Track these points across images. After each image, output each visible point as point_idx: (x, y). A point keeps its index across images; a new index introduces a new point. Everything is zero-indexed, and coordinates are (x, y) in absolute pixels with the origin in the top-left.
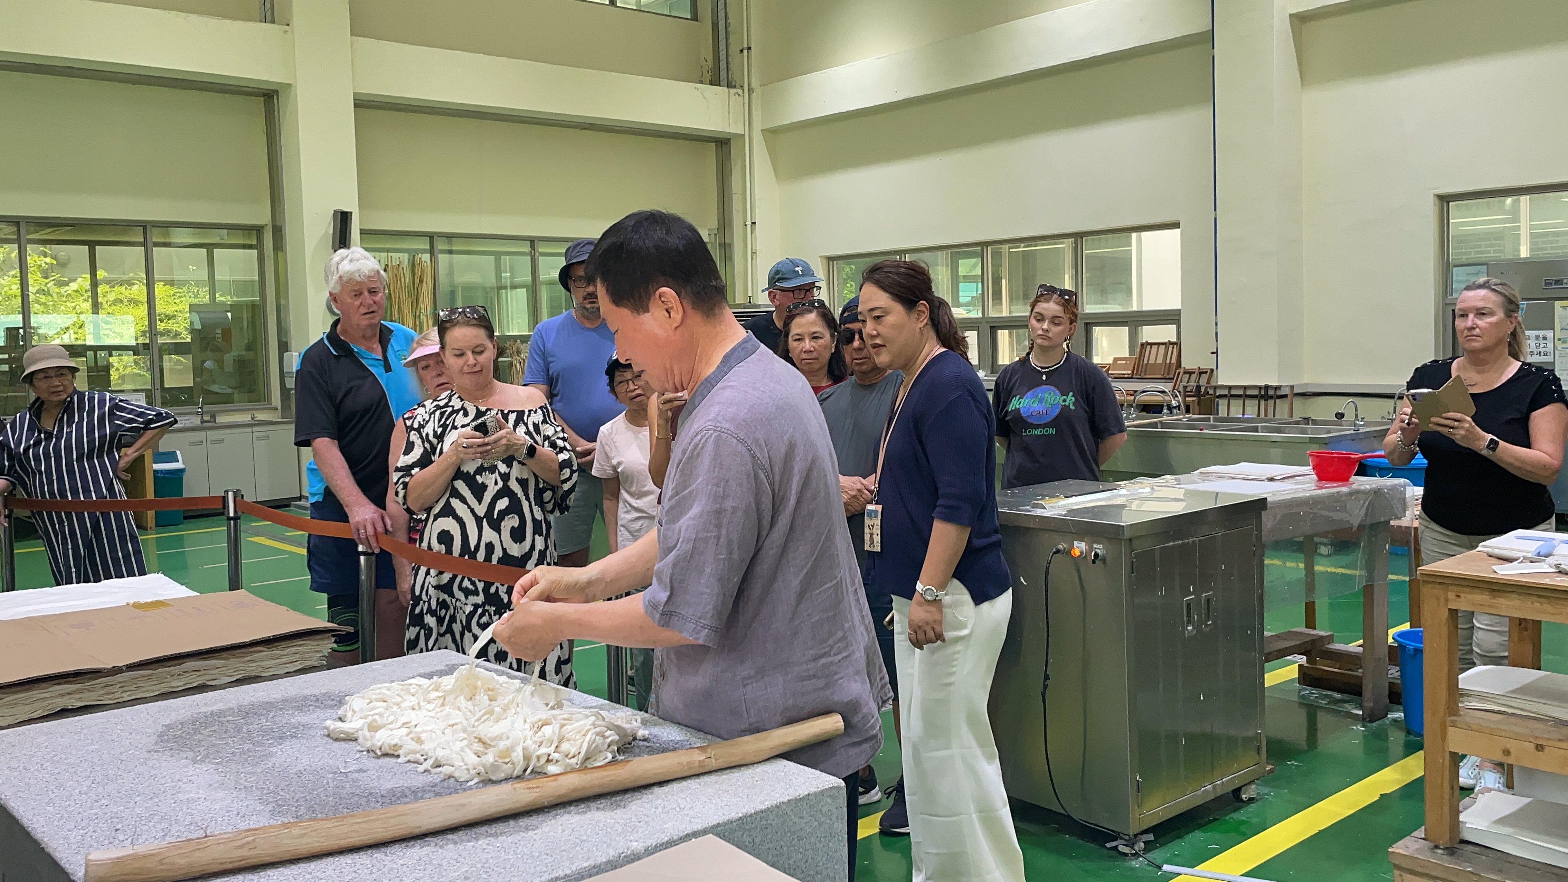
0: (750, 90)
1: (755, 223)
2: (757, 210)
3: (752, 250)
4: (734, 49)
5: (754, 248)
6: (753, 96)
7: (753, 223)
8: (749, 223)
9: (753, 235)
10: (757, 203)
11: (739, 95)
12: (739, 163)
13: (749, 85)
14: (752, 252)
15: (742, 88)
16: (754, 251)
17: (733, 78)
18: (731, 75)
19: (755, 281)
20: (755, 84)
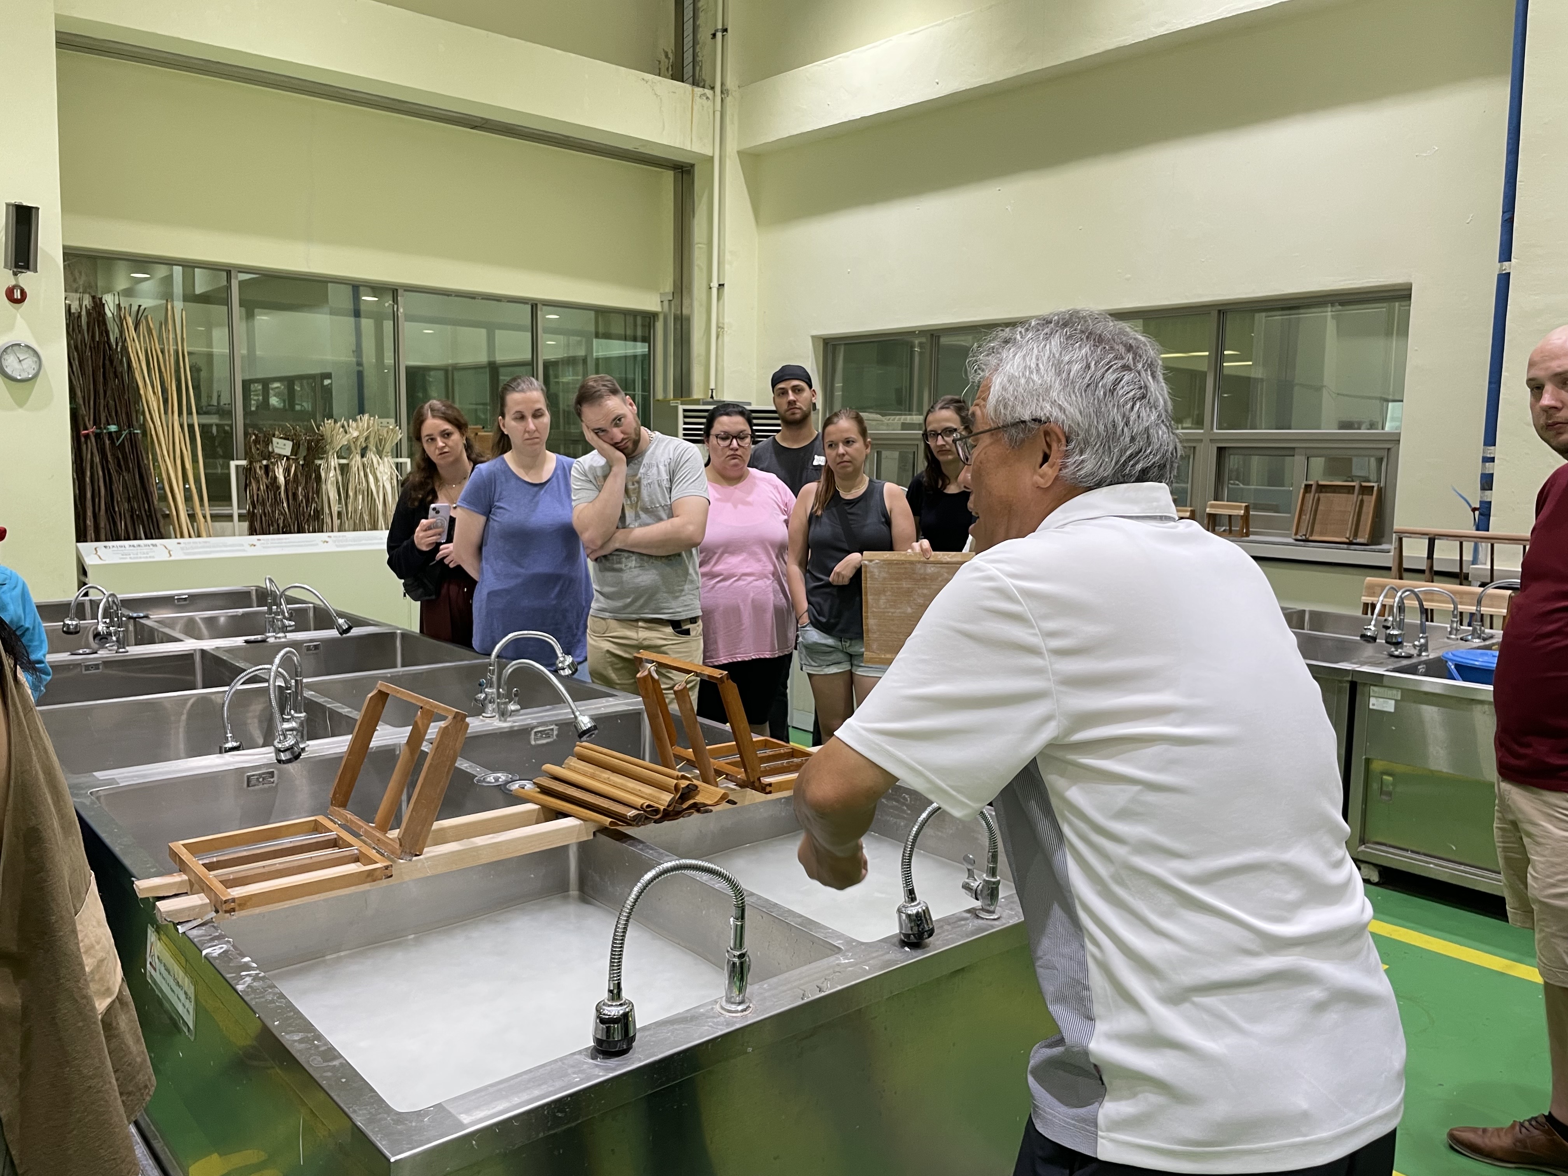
0: (724, 91)
1: (723, 285)
2: (728, 268)
3: (718, 322)
4: (704, 35)
5: (721, 320)
6: (729, 100)
7: (721, 286)
8: (715, 284)
9: (721, 302)
10: (728, 257)
11: (707, 98)
12: (705, 199)
13: (722, 84)
14: (718, 327)
15: (713, 88)
16: (721, 325)
17: (701, 70)
18: (698, 68)
19: (720, 368)
20: (731, 84)
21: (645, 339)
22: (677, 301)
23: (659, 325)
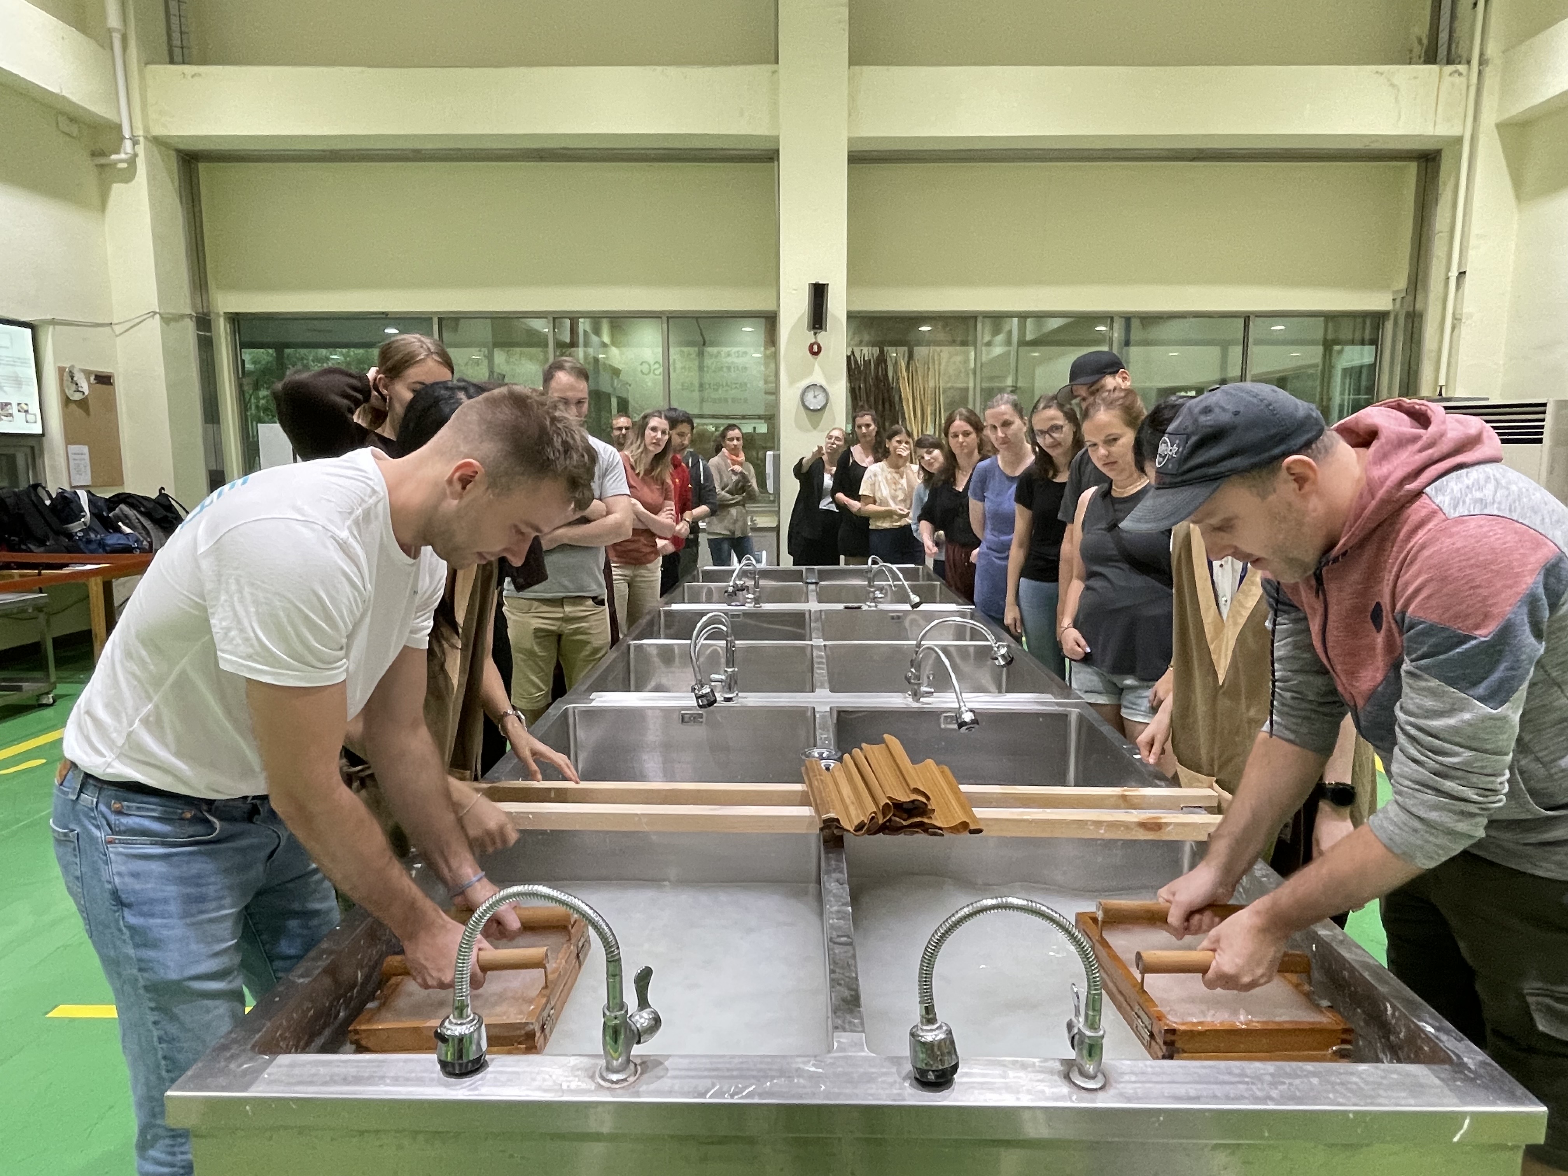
0: (1482, 62)
1: (1464, 273)
2: (1472, 254)
3: (1454, 314)
4: (1464, 7)
5: (1458, 311)
6: (1488, 71)
7: (1462, 274)
8: (1454, 274)
9: (1460, 291)
10: (1473, 241)
11: (1460, 74)
13: (1481, 55)
14: (1454, 318)
15: (1469, 62)
16: (1458, 317)
17: (1457, 47)
18: (1454, 46)
19: (1453, 361)
20: (1492, 50)
21: (1374, 342)
22: (1410, 298)
23: (1389, 325)
